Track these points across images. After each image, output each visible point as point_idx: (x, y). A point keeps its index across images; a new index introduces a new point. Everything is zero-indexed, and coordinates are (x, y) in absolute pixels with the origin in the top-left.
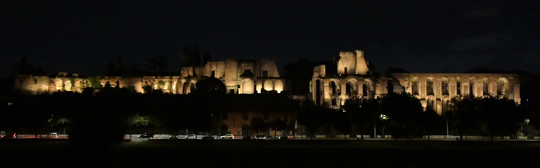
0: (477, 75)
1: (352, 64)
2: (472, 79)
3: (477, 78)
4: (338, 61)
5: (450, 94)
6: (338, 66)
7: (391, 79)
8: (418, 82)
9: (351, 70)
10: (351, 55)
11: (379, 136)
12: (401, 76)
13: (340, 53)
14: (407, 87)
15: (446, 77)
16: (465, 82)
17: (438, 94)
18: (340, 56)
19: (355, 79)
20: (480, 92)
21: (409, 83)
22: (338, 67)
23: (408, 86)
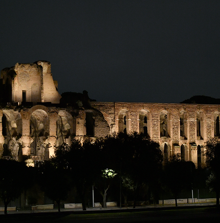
0: (206, 106)
1: (34, 84)
2: (199, 113)
3: (207, 111)
4: (14, 79)
5: (171, 135)
6: (13, 88)
7: (90, 111)
8: (128, 116)
9: (32, 96)
10: (34, 69)
11: (98, 205)
12: (102, 106)
13: (16, 66)
14: (112, 125)
15: (166, 109)
16: (191, 116)
17: (155, 136)
18: (16, 70)
19: (44, 111)
20: (210, 132)
21: (114, 118)
22: (13, 90)
23: (113, 123)
